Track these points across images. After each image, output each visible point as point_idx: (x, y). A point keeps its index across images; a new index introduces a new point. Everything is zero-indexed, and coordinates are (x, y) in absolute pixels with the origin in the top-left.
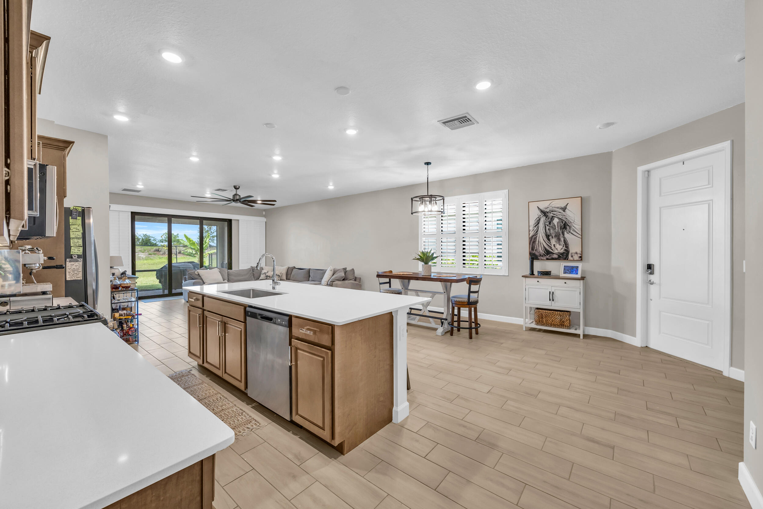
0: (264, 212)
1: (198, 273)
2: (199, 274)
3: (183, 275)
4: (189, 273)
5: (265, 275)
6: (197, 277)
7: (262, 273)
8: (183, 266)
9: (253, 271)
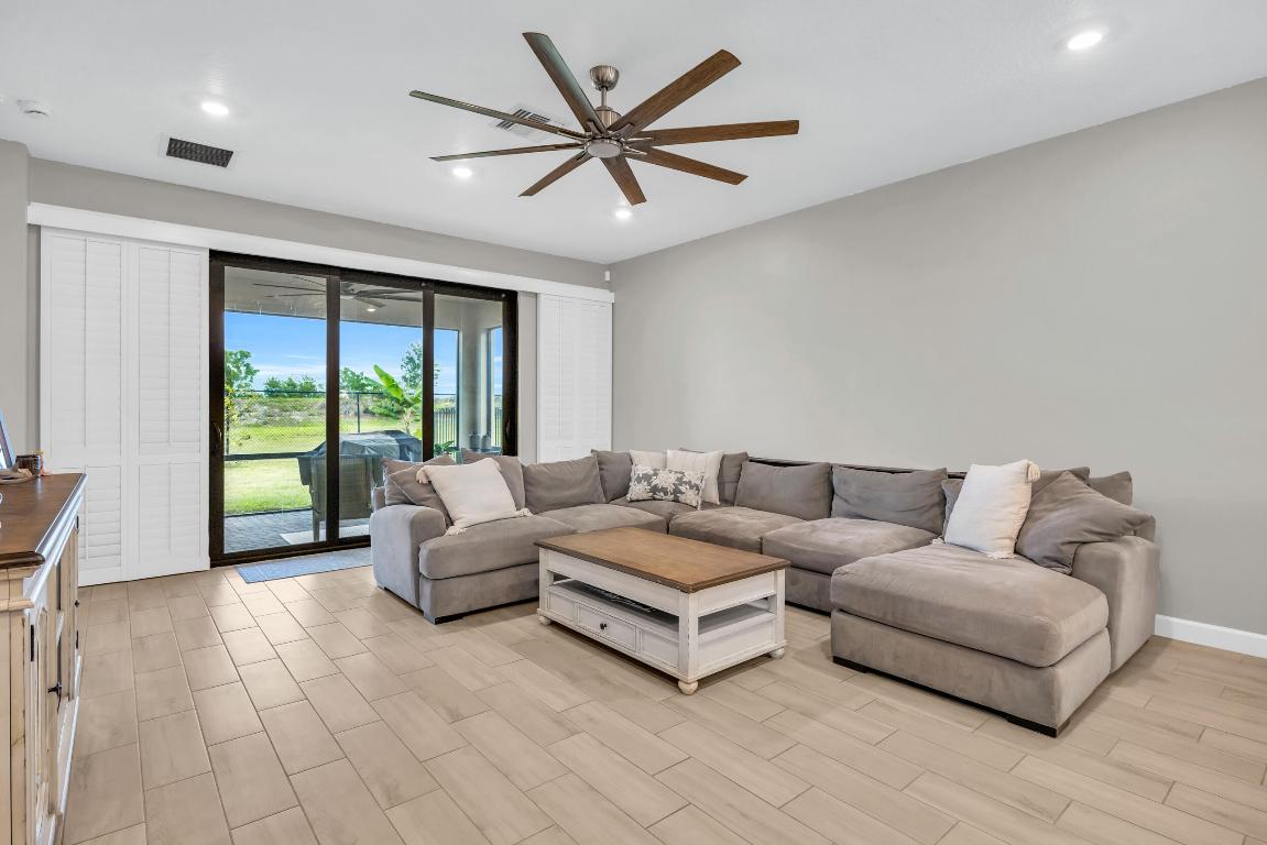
0: (608, 274)
1: (427, 477)
2: (430, 482)
3: (372, 482)
4: (393, 478)
5: (649, 484)
6: (423, 493)
7: (634, 477)
8: (373, 444)
9: (601, 469)
